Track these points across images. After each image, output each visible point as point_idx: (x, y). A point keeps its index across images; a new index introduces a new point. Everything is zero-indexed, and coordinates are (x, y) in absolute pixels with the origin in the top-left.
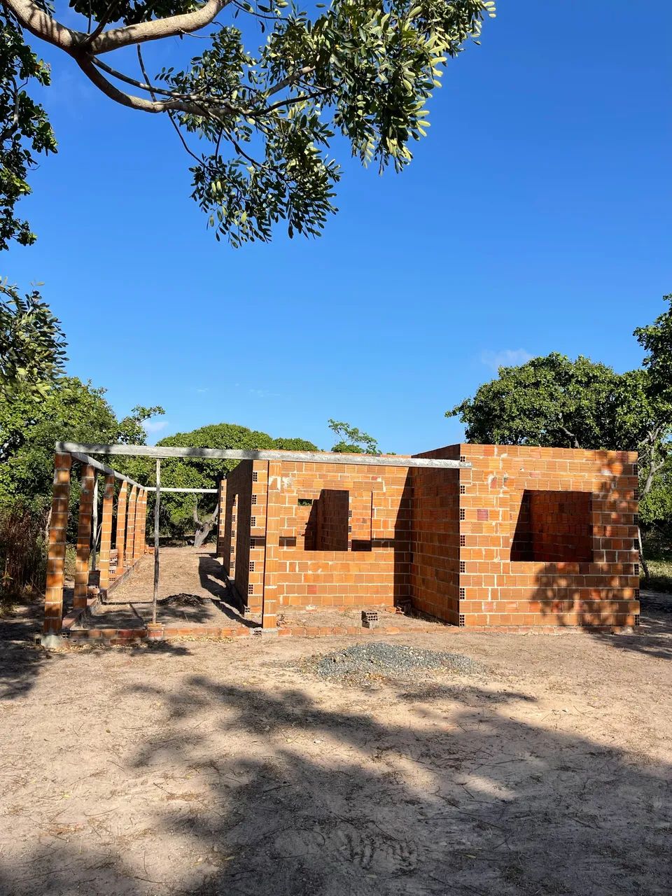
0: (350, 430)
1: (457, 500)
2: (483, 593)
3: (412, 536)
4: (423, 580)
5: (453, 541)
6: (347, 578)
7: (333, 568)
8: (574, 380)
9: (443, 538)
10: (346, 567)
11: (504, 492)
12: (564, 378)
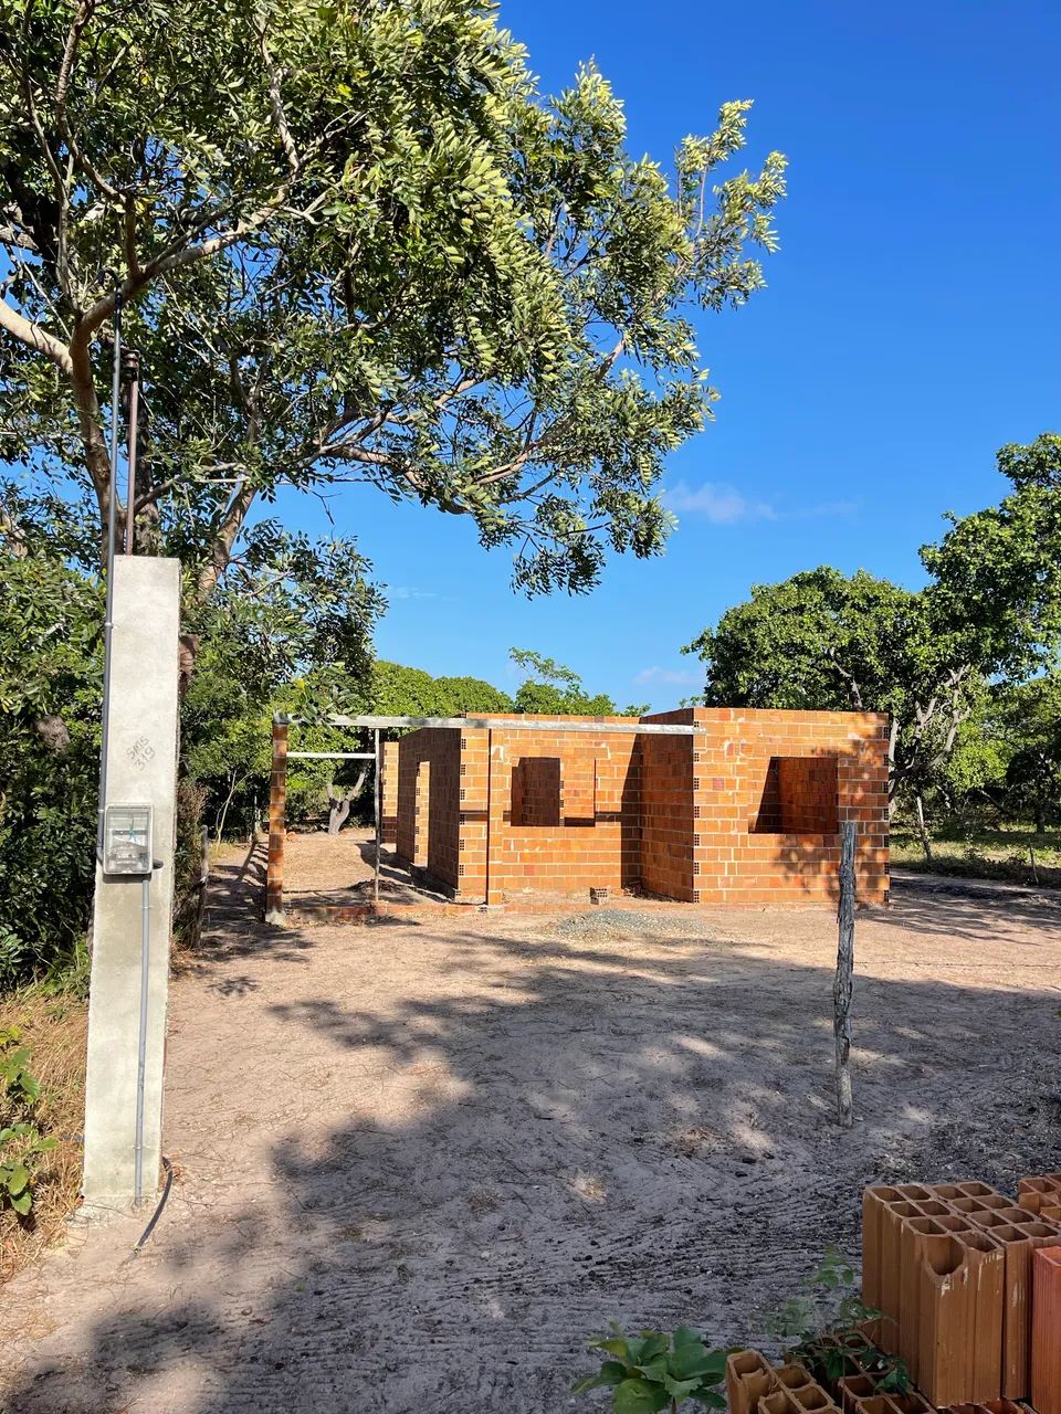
0: (541, 661)
1: (690, 769)
2: (720, 868)
3: (641, 809)
4: (655, 857)
5: (684, 814)
6: (569, 856)
7: (552, 846)
8: (849, 604)
9: (676, 810)
10: (566, 844)
11: (742, 760)
12: (837, 601)
